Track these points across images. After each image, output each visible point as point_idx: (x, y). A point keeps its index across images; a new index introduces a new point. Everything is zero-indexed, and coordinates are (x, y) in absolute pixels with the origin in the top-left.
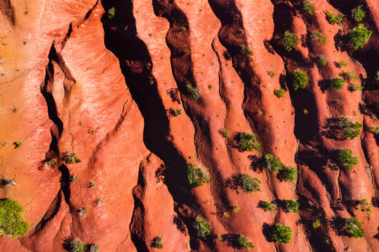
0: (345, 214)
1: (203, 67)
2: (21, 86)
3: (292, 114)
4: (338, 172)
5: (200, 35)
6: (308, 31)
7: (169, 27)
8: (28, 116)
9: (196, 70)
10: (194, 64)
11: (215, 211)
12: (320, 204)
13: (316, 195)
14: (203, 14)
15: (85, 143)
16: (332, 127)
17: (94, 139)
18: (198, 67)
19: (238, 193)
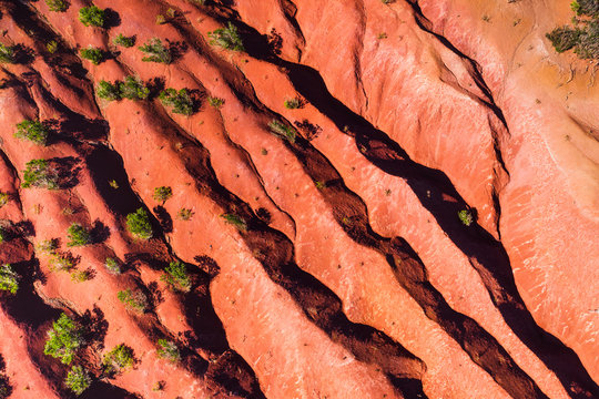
0: (17, 70)
1: (288, 176)
2: (501, 48)
3: (133, 180)
4: (41, 120)
5: (319, 223)
6: (156, 315)
7: (371, 223)
8: (466, 21)
9: (297, 165)
10: (303, 172)
11: (186, 16)
12: (55, 70)
13: (63, 81)
14: (333, 263)
15: (381, 20)
16: (68, 174)
17: (374, 31)
18: (295, 169)
19: (167, 40)
